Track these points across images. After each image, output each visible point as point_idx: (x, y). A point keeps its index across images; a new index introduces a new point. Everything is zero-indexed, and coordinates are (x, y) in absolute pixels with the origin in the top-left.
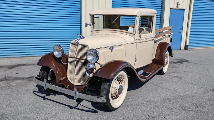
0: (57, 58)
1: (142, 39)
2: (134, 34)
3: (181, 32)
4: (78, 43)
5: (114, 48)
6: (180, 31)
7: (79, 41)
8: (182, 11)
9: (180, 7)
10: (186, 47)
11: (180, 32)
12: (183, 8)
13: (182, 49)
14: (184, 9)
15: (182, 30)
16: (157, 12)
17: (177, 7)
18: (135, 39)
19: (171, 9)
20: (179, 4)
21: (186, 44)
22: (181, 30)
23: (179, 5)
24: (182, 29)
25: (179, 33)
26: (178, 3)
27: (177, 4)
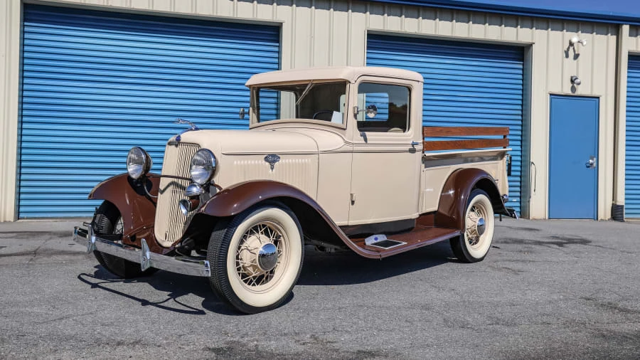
0: (133, 179)
1: (368, 142)
2: (345, 129)
3: (595, 165)
4: (178, 139)
5: (279, 158)
6: (591, 161)
7: (181, 136)
8: (593, 102)
9: (581, 91)
10: (617, 213)
11: (592, 164)
12: (595, 93)
13: (601, 216)
14: (598, 98)
15: (595, 159)
16: (424, 78)
17: (573, 89)
18: (346, 142)
19: (551, 95)
20: (577, 81)
21: (616, 201)
22: (592, 159)
23: (579, 84)
24: (596, 154)
25: (588, 167)
26: (574, 78)
27: (572, 81)
